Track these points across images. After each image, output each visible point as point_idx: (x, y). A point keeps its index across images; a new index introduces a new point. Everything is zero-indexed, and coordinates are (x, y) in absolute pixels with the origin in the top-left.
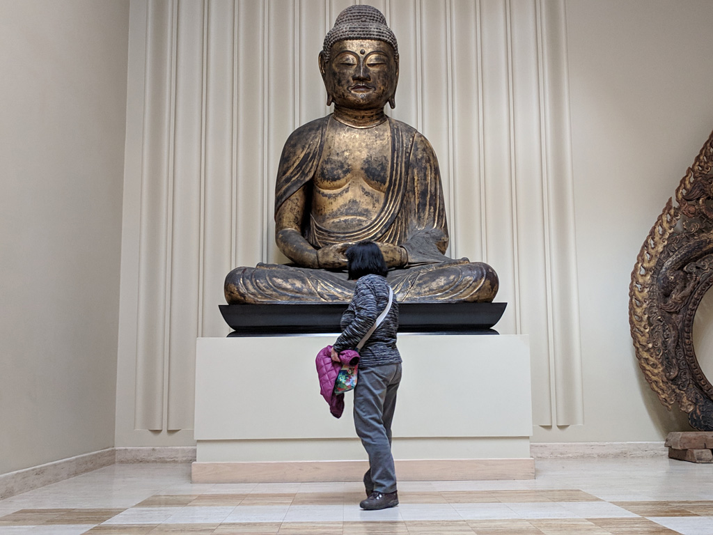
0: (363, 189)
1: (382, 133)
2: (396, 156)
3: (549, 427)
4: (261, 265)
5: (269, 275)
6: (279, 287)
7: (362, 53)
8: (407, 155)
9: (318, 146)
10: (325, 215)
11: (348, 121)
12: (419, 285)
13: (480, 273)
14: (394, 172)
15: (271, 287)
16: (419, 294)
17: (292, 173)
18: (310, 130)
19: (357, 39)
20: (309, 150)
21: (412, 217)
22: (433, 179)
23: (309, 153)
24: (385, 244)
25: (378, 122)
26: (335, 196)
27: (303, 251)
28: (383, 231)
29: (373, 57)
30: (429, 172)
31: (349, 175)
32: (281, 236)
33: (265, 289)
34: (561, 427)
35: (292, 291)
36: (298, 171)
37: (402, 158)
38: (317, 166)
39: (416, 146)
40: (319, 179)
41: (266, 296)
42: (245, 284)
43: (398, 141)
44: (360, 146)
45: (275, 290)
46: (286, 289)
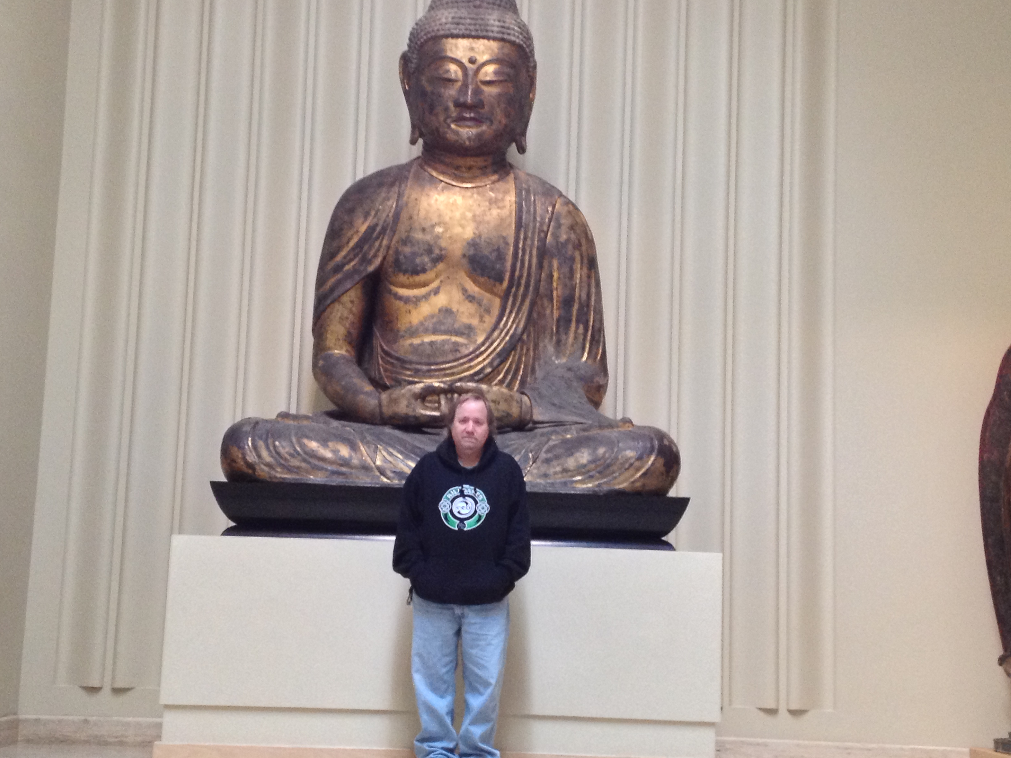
0: (464, 291)
1: (500, 196)
2: (522, 236)
3: (772, 712)
4: (284, 415)
5: (296, 434)
6: (313, 455)
7: (472, 61)
8: (542, 235)
9: (391, 215)
10: (398, 331)
11: (443, 173)
12: (547, 461)
13: (649, 445)
14: (518, 265)
15: (298, 454)
16: (546, 476)
17: (345, 257)
18: (381, 185)
19: (464, 36)
20: (375, 220)
21: (547, 341)
22: (585, 278)
23: (377, 225)
24: (495, 389)
25: (495, 177)
26: (417, 301)
27: (357, 392)
28: (496, 363)
29: (490, 69)
30: (577, 266)
31: (441, 266)
32: (321, 363)
33: (288, 457)
34: (795, 713)
35: (331, 462)
36: (355, 256)
37: (533, 241)
38: (388, 247)
39: (558, 220)
40: (390, 270)
41: (289, 469)
42: (255, 447)
43: (528, 211)
44: (463, 217)
45: (304, 460)
46: (323, 459)
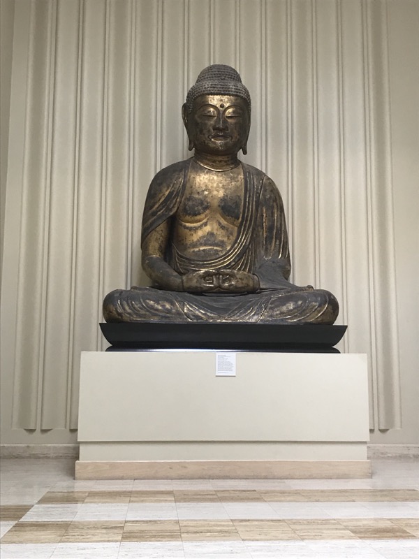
0: (220, 224)
1: (236, 176)
2: (248, 196)
4: (135, 288)
5: (142, 298)
6: (152, 307)
7: (222, 106)
8: (258, 195)
9: (181, 185)
10: (186, 245)
11: (207, 164)
12: (272, 308)
13: (324, 299)
14: (246, 210)
15: (144, 308)
16: (271, 316)
17: (158, 208)
18: (175, 171)
19: (217, 94)
20: (173, 189)
21: (261, 248)
22: (279, 217)
23: (174, 191)
25: (233, 166)
26: (196, 229)
27: (169, 276)
28: (236, 260)
29: (230, 110)
30: (275, 210)
31: (207, 212)
32: (147, 261)
33: (139, 310)
34: (382, 431)
35: (162, 312)
36: (164, 207)
37: (253, 198)
38: (180, 202)
39: (265, 187)
40: (181, 214)
41: (140, 316)
42: (122, 304)
43: (250, 183)
44: (218, 186)
45: (148, 311)
46: (157, 310)
